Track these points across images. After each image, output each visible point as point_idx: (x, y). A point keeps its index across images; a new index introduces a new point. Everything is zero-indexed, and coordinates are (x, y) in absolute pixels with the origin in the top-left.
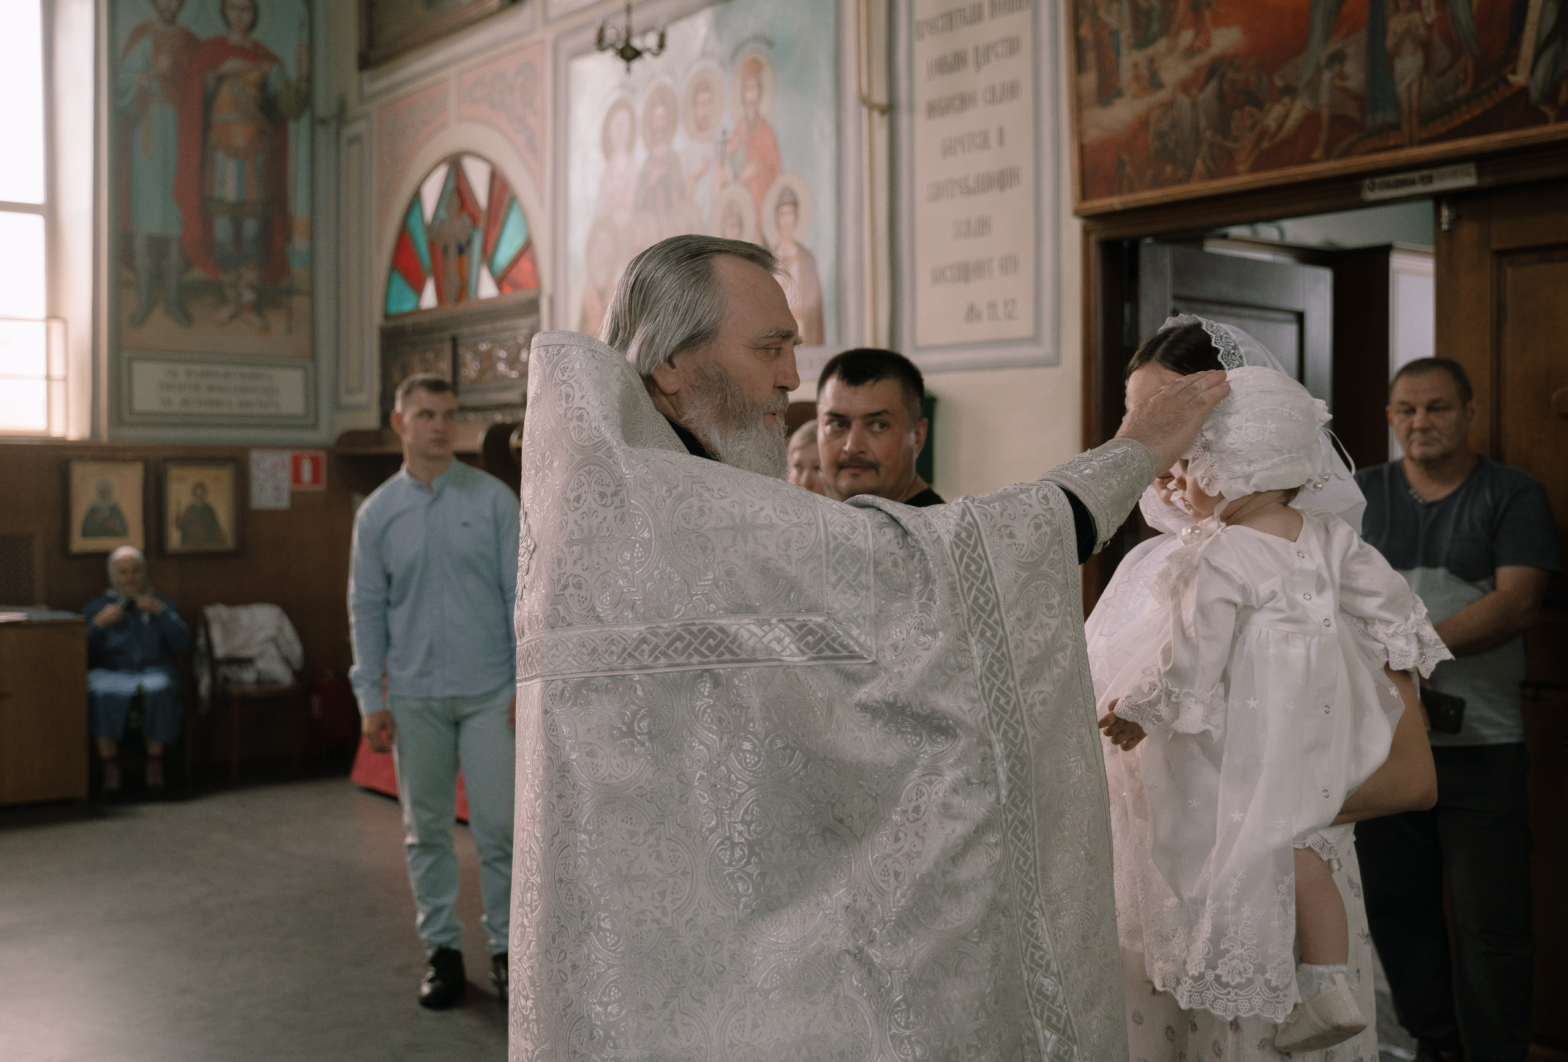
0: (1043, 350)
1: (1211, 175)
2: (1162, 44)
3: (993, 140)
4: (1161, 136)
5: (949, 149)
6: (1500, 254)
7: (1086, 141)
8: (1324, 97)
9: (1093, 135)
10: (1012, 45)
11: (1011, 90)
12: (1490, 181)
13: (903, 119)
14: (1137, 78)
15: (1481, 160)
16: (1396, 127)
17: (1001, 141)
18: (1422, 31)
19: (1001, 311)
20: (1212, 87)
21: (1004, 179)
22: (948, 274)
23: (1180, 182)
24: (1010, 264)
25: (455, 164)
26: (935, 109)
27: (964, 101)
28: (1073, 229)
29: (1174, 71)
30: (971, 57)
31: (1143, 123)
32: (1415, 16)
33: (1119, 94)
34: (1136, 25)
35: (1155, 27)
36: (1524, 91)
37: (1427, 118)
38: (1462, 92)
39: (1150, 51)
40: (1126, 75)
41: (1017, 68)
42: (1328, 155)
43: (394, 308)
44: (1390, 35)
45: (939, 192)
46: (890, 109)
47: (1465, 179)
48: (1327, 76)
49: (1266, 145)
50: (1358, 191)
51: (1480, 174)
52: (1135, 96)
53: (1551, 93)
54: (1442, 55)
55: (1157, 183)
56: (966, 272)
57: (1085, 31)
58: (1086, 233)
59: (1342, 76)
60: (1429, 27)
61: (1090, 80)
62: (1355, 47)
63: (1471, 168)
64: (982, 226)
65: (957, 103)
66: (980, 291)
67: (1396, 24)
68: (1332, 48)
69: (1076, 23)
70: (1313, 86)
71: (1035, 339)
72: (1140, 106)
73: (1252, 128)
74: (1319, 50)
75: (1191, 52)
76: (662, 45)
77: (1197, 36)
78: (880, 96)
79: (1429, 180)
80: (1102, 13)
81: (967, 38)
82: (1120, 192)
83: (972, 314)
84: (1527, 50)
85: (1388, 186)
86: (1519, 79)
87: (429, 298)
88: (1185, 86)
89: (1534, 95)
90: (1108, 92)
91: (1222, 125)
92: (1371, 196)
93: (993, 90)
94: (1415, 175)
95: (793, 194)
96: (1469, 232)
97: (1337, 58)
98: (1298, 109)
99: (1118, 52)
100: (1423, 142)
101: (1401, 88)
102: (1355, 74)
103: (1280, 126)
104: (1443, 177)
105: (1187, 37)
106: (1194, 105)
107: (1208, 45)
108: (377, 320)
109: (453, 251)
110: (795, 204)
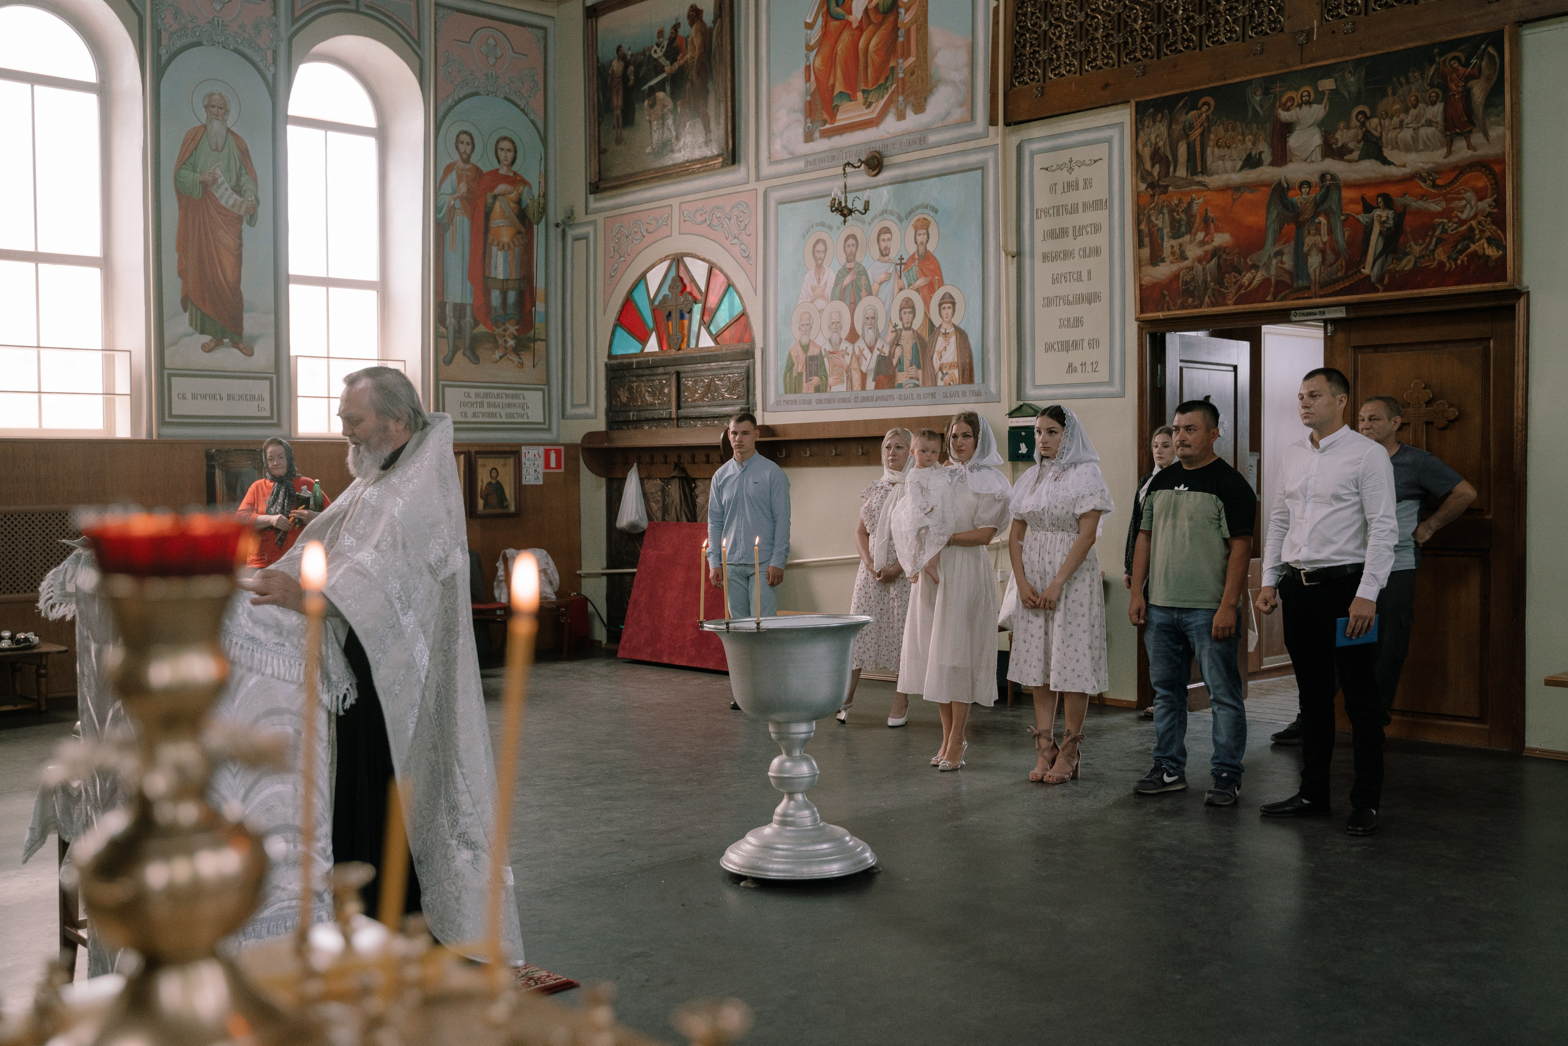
0: (1116, 388)
1: (1213, 305)
2: (1187, 238)
3: (1085, 276)
4: (1186, 283)
5: (1056, 280)
6: (1355, 348)
7: (1143, 282)
8: (1273, 271)
9: (1146, 280)
10: (1097, 228)
11: (1097, 251)
12: (1352, 315)
13: (1027, 262)
14: (1173, 253)
15: (1348, 306)
16: (1308, 288)
17: (1089, 279)
18: (1321, 245)
19: (1089, 368)
20: (1214, 261)
21: (1091, 298)
22: (1056, 346)
23: (1196, 307)
24: (1094, 343)
25: (677, 260)
26: (1046, 257)
27: (1067, 255)
28: (1132, 328)
29: (1194, 252)
30: (1071, 231)
31: (1176, 276)
32: (1318, 238)
33: (1163, 261)
34: (1172, 227)
35: (1183, 229)
36: (1368, 277)
37: (1322, 286)
38: (1340, 274)
39: (1180, 240)
40: (1167, 251)
41: (1100, 240)
42: (1274, 299)
43: (618, 351)
44: (1306, 245)
45: (1049, 302)
46: (1018, 255)
47: (1341, 313)
48: (1274, 261)
49: (1242, 291)
50: (1289, 315)
51: (1347, 312)
52: (1172, 262)
53: (1381, 279)
54: (1331, 257)
55: (1183, 307)
56: (1067, 346)
57: (1143, 227)
58: (1140, 329)
59: (1282, 263)
60: (1324, 243)
61: (1146, 252)
62: (1289, 249)
63: (1343, 309)
64: (1078, 322)
65: (1062, 255)
66: (1076, 357)
67: (1309, 241)
68: (1276, 249)
69: (1138, 222)
70: (1267, 266)
71: (1110, 383)
72: (1175, 267)
73: (1235, 283)
74: (1270, 248)
75: (1202, 243)
76: (866, 209)
77: (1206, 236)
78: (1013, 249)
79: (1324, 313)
80: (1153, 218)
81: (1067, 221)
82: (1162, 310)
83: (1071, 368)
84: (1370, 258)
85: (1303, 315)
86: (1366, 271)
87: (652, 345)
88: (1200, 260)
89: (1373, 279)
90: (1156, 259)
91: (1220, 281)
92: (1294, 319)
93: (1084, 250)
94: (1317, 310)
95: (951, 297)
96: (1340, 337)
97: (1279, 253)
98: (1259, 277)
99: (1163, 240)
100: (1321, 296)
101: (1311, 270)
102: (1288, 262)
103: (1250, 284)
104: (1330, 312)
105: (1201, 236)
106: (1204, 269)
107: (1212, 241)
108: (603, 359)
109: (675, 315)
110: (954, 304)
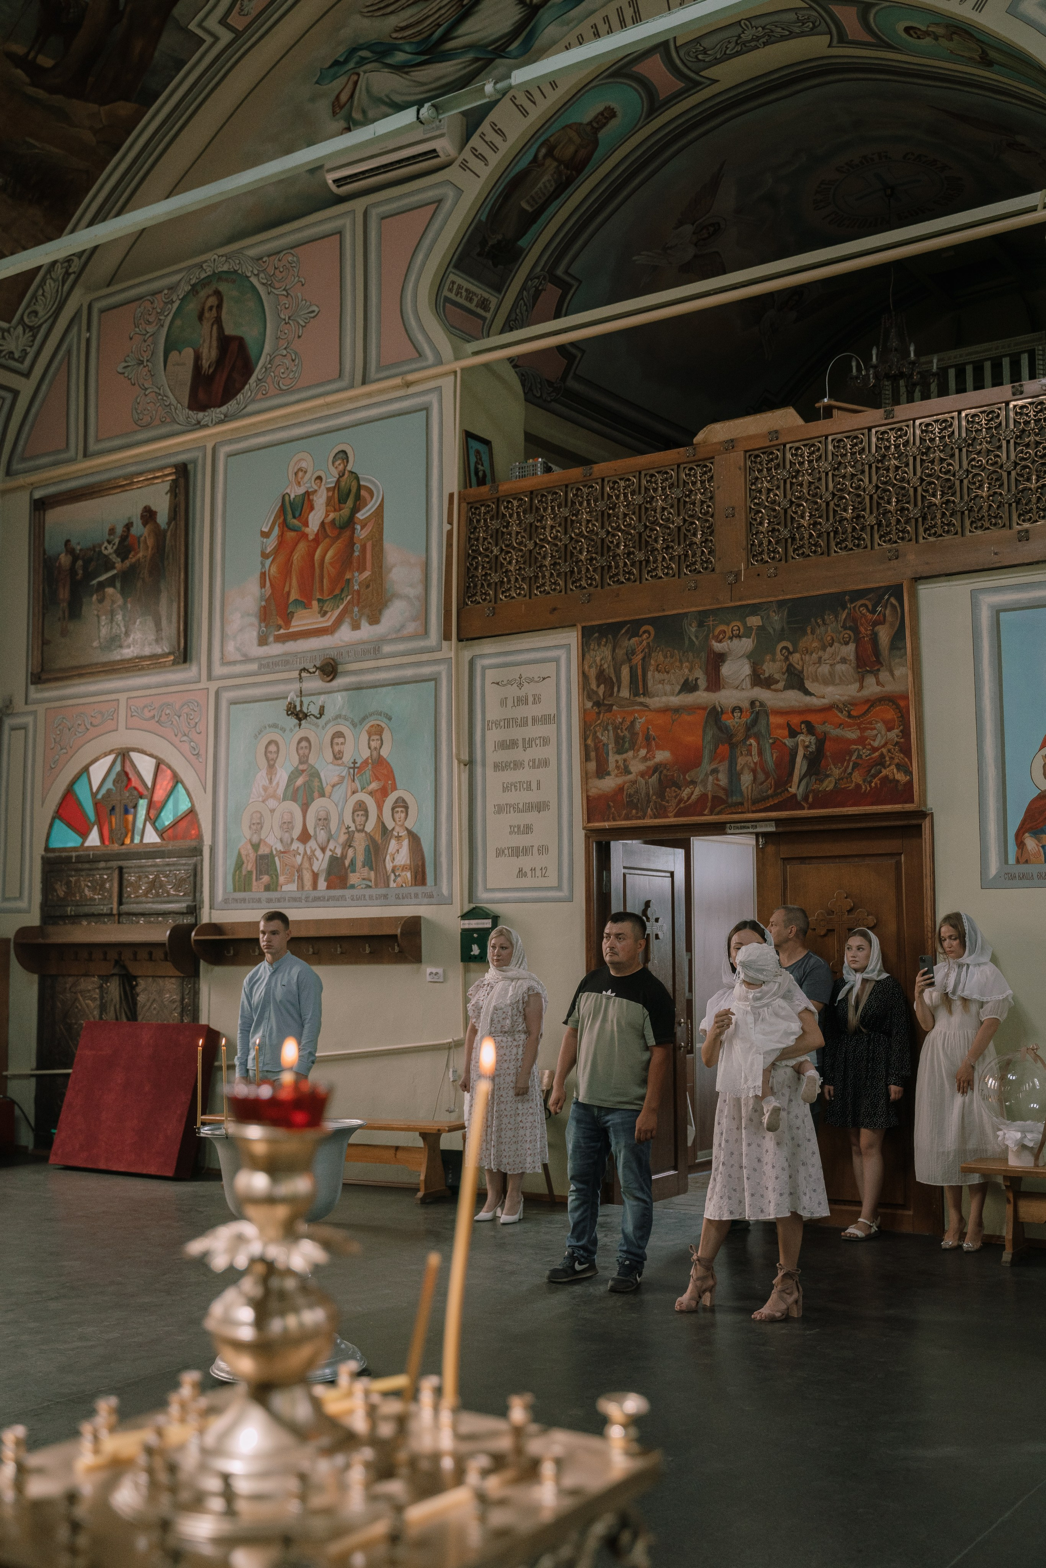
0: (564, 893)
1: (655, 817)
2: (630, 754)
3: (534, 786)
4: (630, 796)
5: (506, 788)
6: (784, 859)
7: (590, 794)
8: (709, 787)
9: (593, 792)
10: (545, 741)
11: (545, 763)
12: (781, 829)
13: (479, 770)
14: (618, 767)
15: (778, 822)
16: (742, 804)
17: (538, 788)
18: (752, 765)
19: (538, 873)
20: (655, 777)
21: (540, 807)
22: (506, 852)
23: (640, 818)
24: (543, 850)
25: (123, 755)
26: (497, 767)
27: (517, 765)
28: (580, 836)
29: (637, 767)
30: (520, 743)
31: (621, 789)
32: (749, 758)
33: (608, 774)
34: (617, 742)
35: (627, 745)
36: (795, 795)
37: (754, 802)
38: (770, 792)
39: (624, 756)
40: (612, 766)
41: (549, 752)
42: (711, 813)
43: (55, 844)
44: (739, 765)
45: (500, 809)
46: (470, 763)
47: (771, 828)
48: (711, 778)
49: (682, 805)
50: (724, 828)
51: (777, 826)
52: (617, 776)
53: (806, 798)
54: (761, 776)
55: (627, 818)
56: (516, 852)
57: (589, 742)
58: (587, 837)
59: (718, 780)
60: (755, 764)
61: (592, 766)
62: (723, 767)
63: (773, 823)
64: (528, 829)
65: (512, 765)
66: (525, 862)
67: (741, 761)
68: (713, 767)
69: (584, 737)
70: (704, 782)
71: (559, 888)
72: (620, 781)
73: (675, 797)
74: (706, 766)
75: (645, 759)
76: (321, 713)
77: (647, 753)
78: (465, 757)
79: (756, 827)
80: (599, 734)
81: (517, 733)
82: (608, 820)
83: (521, 873)
84: (796, 779)
85: (738, 828)
86: (793, 790)
87: (93, 839)
88: (642, 774)
89: (799, 798)
90: (602, 772)
91: (661, 794)
92: (729, 831)
93: (534, 761)
94: (750, 824)
95: (404, 801)
96: (771, 849)
97: (715, 771)
98: (697, 792)
99: (608, 755)
100: (753, 812)
101: (744, 788)
102: (723, 779)
103: (689, 798)
104: (761, 826)
105: (643, 752)
106: (646, 783)
107: (654, 757)
108: (39, 851)
109: (119, 810)
110: (406, 808)
